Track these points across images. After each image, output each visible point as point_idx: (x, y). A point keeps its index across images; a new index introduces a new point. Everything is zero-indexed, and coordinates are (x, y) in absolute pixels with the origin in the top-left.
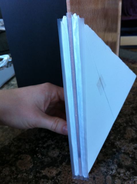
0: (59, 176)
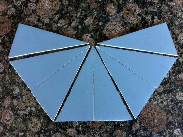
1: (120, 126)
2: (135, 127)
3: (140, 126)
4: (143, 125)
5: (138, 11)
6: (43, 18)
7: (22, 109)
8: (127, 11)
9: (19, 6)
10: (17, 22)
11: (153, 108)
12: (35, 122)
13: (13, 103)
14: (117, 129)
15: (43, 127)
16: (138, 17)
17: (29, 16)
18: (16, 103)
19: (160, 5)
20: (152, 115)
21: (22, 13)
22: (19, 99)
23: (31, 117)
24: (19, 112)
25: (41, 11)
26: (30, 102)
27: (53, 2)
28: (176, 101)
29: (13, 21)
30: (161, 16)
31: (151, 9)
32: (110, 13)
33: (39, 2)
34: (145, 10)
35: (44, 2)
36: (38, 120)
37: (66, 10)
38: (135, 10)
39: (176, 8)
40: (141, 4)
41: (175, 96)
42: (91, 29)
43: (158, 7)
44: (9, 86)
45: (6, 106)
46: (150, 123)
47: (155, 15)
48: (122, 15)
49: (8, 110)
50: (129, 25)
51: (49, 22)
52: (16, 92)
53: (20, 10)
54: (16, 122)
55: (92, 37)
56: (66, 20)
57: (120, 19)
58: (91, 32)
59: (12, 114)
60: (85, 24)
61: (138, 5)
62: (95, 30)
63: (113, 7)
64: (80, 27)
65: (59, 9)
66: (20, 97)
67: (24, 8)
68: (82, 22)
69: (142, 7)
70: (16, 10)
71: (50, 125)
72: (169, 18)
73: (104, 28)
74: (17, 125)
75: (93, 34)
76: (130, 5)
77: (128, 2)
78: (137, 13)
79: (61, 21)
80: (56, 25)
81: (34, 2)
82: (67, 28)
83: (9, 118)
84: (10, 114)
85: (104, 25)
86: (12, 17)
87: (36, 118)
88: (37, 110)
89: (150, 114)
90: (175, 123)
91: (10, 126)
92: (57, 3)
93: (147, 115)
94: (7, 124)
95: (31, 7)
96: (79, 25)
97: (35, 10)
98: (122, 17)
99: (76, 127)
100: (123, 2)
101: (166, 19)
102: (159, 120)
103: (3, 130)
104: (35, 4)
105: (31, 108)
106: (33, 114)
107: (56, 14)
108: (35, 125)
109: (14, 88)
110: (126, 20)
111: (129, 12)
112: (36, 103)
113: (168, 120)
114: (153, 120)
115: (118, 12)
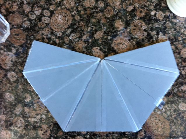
0: (146, 133)
1: (126, 135)
2: (140, 136)
3: (144, 135)
4: (148, 134)
5: (145, 27)
6: (56, 32)
7: (32, 116)
8: (134, 27)
9: (34, 20)
10: (31, 34)
11: (157, 117)
12: (45, 129)
13: (24, 110)
14: (123, 137)
15: (52, 134)
16: (145, 32)
17: (43, 29)
18: (27, 111)
19: (165, 21)
20: (156, 124)
21: (36, 26)
22: (30, 106)
23: (41, 125)
24: (29, 119)
25: (54, 25)
26: (41, 110)
27: (66, 17)
28: (178, 111)
29: (27, 33)
30: (166, 32)
31: (156, 25)
32: (118, 28)
33: (53, 16)
34: (151, 26)
35: (57, 17)
36: (48, 128)
37: (77, 24)
38: (141, 26)
39: (179, 25)
40: (147, 20)
41: (178, 106)
42: (101, 43)
43: (163, 24)
44: (21, 94)
45: (18, 113)
46: (154, 131)
47: (160, 31)
48: (129, 30)
49: (19, 117)
50: (135, 40)
51: (62, 35)
52: (27, 100)
53: (34, 23)
54: (27, 129)
55: (101, 50)
56: (77, 34)
57: (128, 34)
58: (101, 45)
59: (23, 121)
60: (94, 38)
61: (144, 22)
62: (104, 43)
63: (121, 23)
64: (90, 40)
65: (71, 24)
66: (31, 105)
67: (38, 22)
68: (92, 36)
69: (148, 23)
70: (31, 23)
71: (59, 132)
72: (172, 34)
73: (112, 42)
74: (27, 132)
75: (102, 47)
76: (137, 21)
77: (135, 19)
78: (144, 29)
79: (73, 35)
80: (68, 38)
81: (48, 16)
82: (78, 41)
83: (20, 125)
84: (21, 121)
85: (112, 39)
86: (27, 29)
87: (46, 125)
88: (47, 117)
89: (154, 123)
90: (178, 132)
91: (21, 133)
92: (69, 18)
93: (152, 124)
94: (18, 131)
95: (45, 21)
96: (89, 39)
97: (48, 24)
98: (129, 32)
99: (84, 135)
100: (131, 19)
101: (170, 35)
102: (163, 129)
103: (14, 137)
104: (49, 19)
105: (41, 115)
106: (43, 122)
107: (68, 28)
108: (45, 132)
109: (26, 97)
110: (133, 35)
111: (136, 28)
112: (46, 111)
113: (171, 129)
114: (157, 129)
115: (126, 28)
